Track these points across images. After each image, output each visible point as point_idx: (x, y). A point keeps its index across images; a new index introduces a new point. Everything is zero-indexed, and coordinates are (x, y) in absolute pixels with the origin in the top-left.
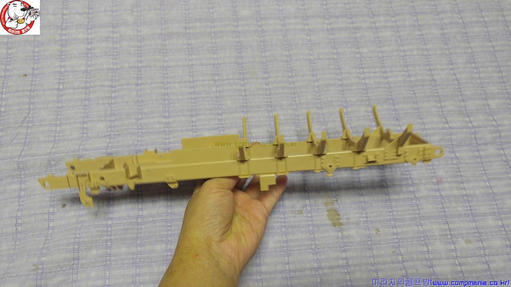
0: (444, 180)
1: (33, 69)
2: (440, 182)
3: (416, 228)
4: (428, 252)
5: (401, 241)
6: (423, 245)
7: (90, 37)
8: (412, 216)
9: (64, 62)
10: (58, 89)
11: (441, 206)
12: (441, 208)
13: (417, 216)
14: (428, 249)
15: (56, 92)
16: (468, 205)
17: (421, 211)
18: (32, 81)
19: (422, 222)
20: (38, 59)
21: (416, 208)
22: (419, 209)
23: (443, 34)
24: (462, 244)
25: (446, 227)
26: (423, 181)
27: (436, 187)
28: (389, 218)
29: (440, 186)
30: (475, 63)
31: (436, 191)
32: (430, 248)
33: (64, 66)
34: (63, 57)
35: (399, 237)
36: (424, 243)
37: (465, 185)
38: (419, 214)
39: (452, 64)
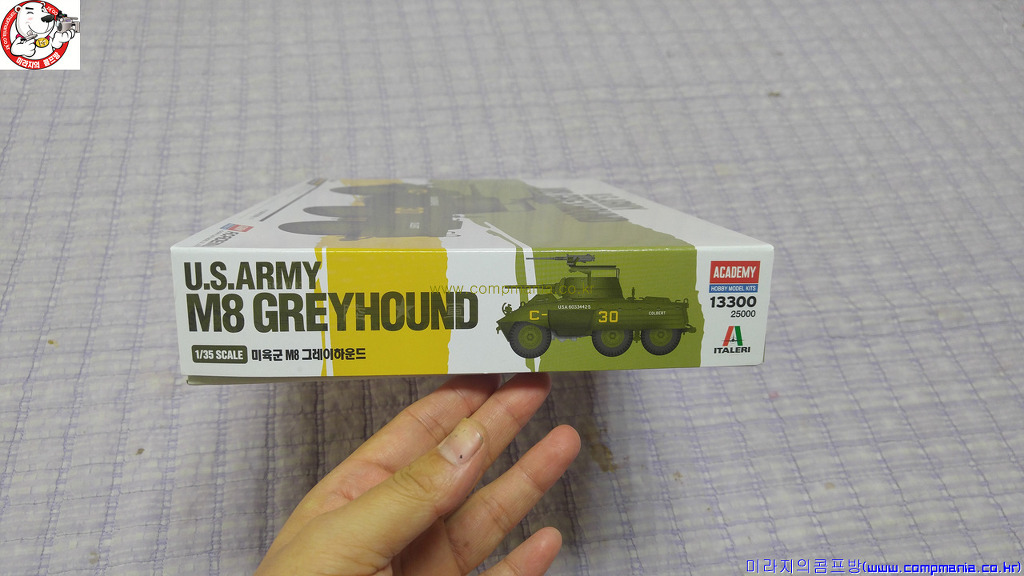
0: (780, 394)
1: (107, 248)
2: (774, 397)
3: (743, 470)
4: (767, 507)
5: (719, 492)
6: (757, 496)
7: (199, 204)
8: (734, 451)
9: (156, 238)
10: (144, 276)
11: (781, 434)
12: (780, 437)
13: (744, 451)
14: (766, 503)
15: (141, 279)
16: (824, 429)
17: (749, 443)
18: (103, 265)
19: (753, 460)
20: (116, 235)
21: (740, 438)
22: (744, 440)
23: (756, 189)
24: (819, 490)
25: (793, 466)
26: (747, 397)
27: (770, 405)
28: (694, 455)
29: (776, 404)
30: (809, 226)
31: (770, 411)
32: (769, 500)
33: (156, 245)
34: (155, 231)
35: (715, 485)
36: (758, 492)
37: (817, 401)
38: (746, 447)
39: (774, 228)
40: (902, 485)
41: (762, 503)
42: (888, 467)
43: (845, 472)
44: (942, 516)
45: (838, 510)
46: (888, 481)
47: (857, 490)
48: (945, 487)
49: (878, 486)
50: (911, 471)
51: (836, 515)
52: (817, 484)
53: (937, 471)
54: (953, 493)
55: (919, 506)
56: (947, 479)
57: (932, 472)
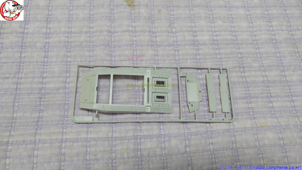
40: (254, 24)
41: (193, 25)
42: (250, 18)
43: (232, 18)
44: (268, 37)
45: (225, 31)
46: (249, 23)
47: (235, 25)
48: (272, 26)
49: (245, 24)
50: (259, 19)
51: (223, 33)
52: (219, 21)
53: (271, 20)
54: (274, 29)
55: (259, 32)
56: (273, 24)
57: (269, 21)
